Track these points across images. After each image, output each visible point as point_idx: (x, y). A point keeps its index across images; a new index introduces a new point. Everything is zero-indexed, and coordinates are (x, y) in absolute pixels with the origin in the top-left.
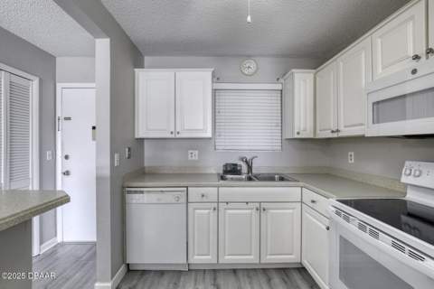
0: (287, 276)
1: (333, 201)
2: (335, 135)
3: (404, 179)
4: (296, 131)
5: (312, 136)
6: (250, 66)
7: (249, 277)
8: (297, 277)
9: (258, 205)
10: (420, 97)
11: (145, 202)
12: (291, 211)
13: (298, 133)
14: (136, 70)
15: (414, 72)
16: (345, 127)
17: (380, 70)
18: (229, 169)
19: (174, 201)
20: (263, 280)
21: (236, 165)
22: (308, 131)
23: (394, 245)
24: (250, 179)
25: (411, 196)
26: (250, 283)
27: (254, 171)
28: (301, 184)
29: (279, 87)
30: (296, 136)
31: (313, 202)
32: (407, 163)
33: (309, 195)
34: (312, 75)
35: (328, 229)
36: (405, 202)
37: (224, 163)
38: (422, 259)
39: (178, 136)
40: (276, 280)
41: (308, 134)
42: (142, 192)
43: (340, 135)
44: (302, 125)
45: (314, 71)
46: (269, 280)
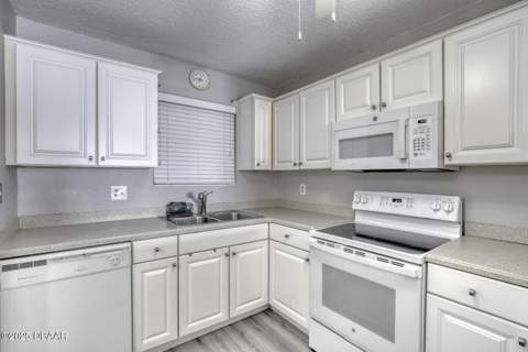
0: (256, 322)
1: (313, 232)
2: (297, 168)
3: (354, 207)
4: (256, 162)
5: (270, 168)
6: (202, 78)
7: (218, 340)
8: (266, 320)
9: (226, 250)
10: (376, 140)
11: (49, 279)
12: (259, 250)
13: (258, 165)
14: (6, 36)
15: (375, 119)
16: (308, 160)
17: (343, 113)
18: (176, 209)
19: (110, 267)
20: (235, 337)
21: (184, 204)
22: (266, 163)
23: (379, 259)
24: (206, 221)
25: (359, 219)
26: (224, 346)
27: (208, 210)
28: (269, 219)
29: (233, 110)
30: (257, 168)
31: (287, 236)
32: (356, 193)
33: (279, 230)
34: (270, 104)
35: (308, 260)
36: (354, 225)
37: (168, 202)
38: (402, 266)
39: (101, 164)
40: (249, 331)
41: (266, 166)
42: (43, 263)
43: (302, 167)
44: (261, 157)
45: (272, 99)
46: (242, 335)
